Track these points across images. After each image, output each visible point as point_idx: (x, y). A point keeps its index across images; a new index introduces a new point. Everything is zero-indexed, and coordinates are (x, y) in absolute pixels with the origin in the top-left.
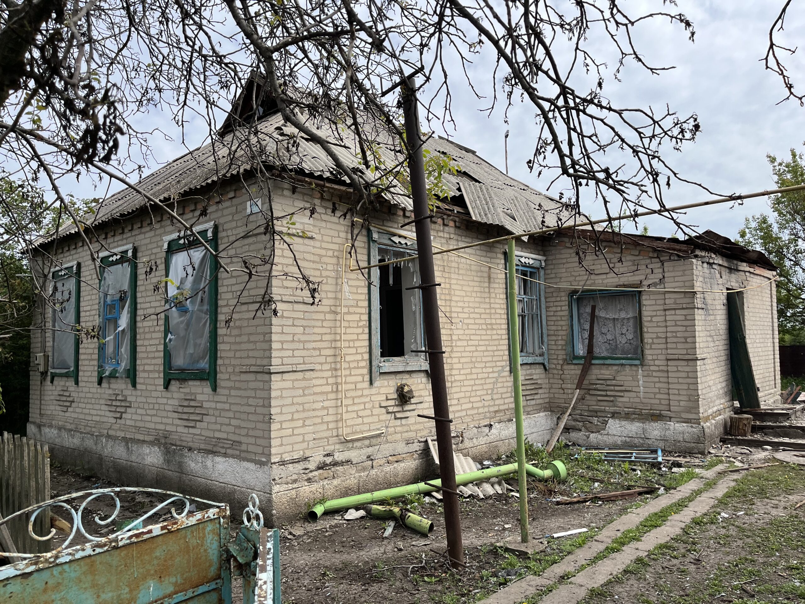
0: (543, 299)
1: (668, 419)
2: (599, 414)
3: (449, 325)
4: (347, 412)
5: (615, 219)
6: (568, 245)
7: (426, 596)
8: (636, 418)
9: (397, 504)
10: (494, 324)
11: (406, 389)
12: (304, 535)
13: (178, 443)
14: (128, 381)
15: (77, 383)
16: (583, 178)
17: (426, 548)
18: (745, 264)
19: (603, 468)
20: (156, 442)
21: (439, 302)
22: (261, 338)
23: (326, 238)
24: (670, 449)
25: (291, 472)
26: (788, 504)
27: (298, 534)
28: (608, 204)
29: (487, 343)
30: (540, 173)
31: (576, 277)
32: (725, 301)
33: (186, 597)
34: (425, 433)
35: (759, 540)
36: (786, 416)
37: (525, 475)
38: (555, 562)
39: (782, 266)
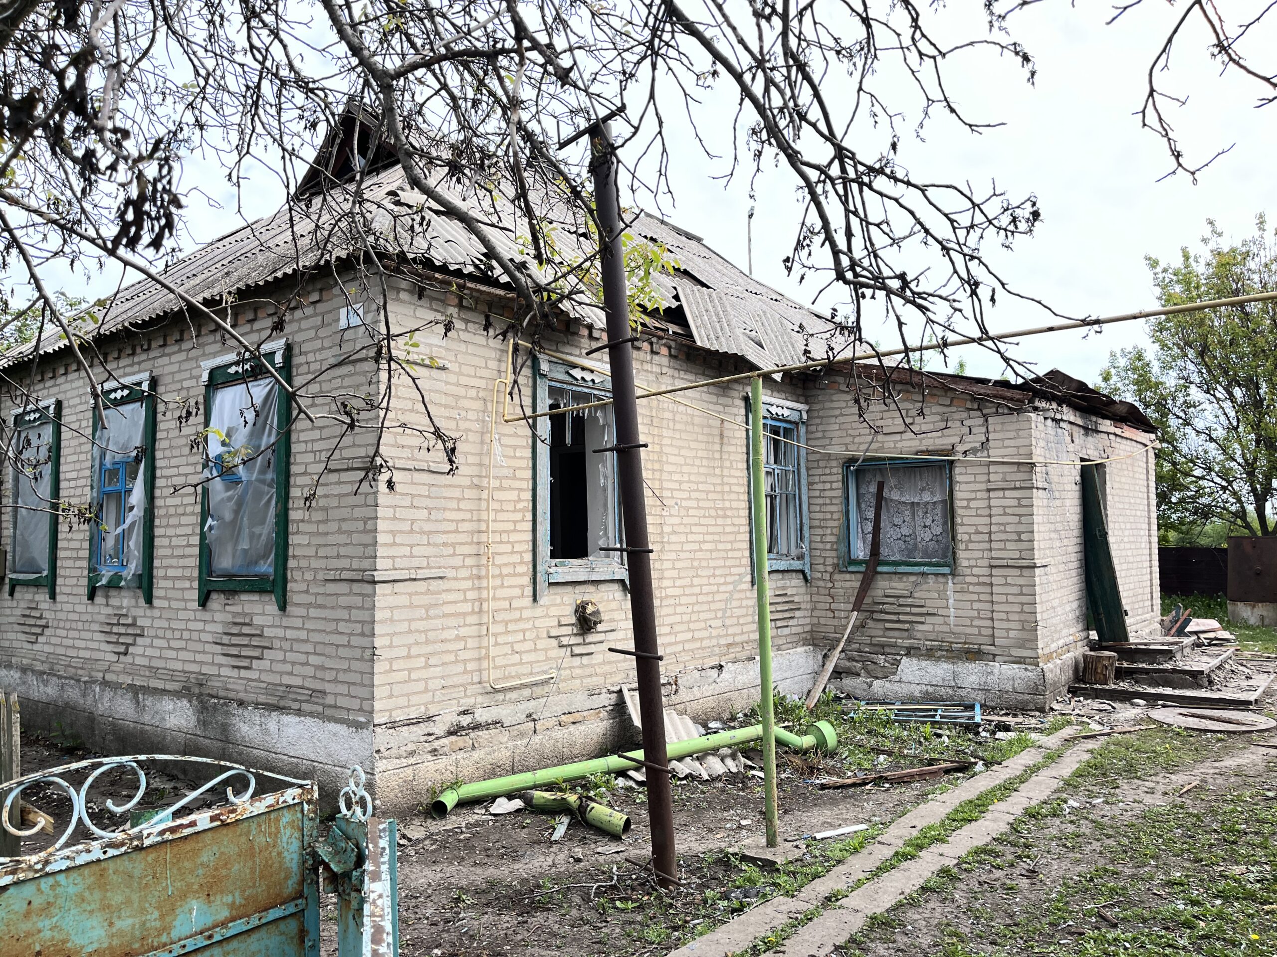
0: (803, 471)
1: (991, 657)
2: (887, 650)
3: (659, 509)
4: (496, 644)
5: (914, 350)
6: (843, 387)
7: (618, 930)
8: (943, 656)
9: (573, 789)
10: (728, 509)
11: (590, 609)
12: (425, 839)
13: (222, 693)
14: (140, 593)
15: (53, 596)
16: (868, 286)
17: (618, 858)
18: (1108, 422)
19: (892, 733)
20: (184, 692)
21: (645, 474)
22: (360, 525)
23: (465, 369)
24: (993, 704)
25: (405, 738)
26: (1170, 788)
27: (416, 837)
28: (904, 327)
29: (717, 538)
30: (802, 278)
31: (854, 437)
32: (1078, 478)
33: (249, 927)
34: (619, 678)
35: (1125, 841)
36: (1169, 655)
37: (773, 743)
38: (816, 876)
39: (1165, 425)
